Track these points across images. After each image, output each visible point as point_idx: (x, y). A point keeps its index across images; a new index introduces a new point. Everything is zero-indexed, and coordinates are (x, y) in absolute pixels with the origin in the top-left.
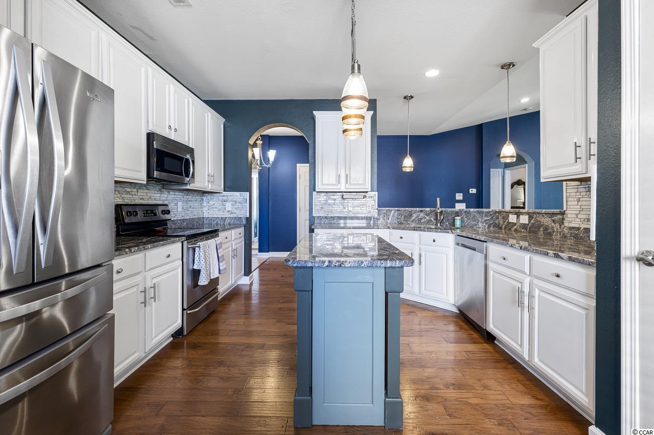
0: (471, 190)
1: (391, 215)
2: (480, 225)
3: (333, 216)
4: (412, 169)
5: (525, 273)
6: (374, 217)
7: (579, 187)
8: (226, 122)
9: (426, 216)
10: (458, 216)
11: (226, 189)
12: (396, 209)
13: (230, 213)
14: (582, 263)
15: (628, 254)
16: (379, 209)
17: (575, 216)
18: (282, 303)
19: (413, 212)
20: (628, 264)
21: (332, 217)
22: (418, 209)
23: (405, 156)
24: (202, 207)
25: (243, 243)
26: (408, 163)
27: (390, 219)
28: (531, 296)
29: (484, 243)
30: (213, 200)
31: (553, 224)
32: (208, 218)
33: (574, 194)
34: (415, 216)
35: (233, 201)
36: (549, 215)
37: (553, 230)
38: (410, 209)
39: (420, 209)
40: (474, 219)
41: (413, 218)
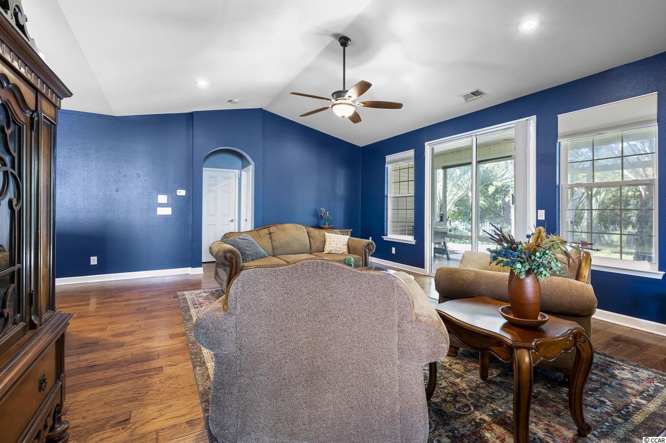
0: (178, 191)
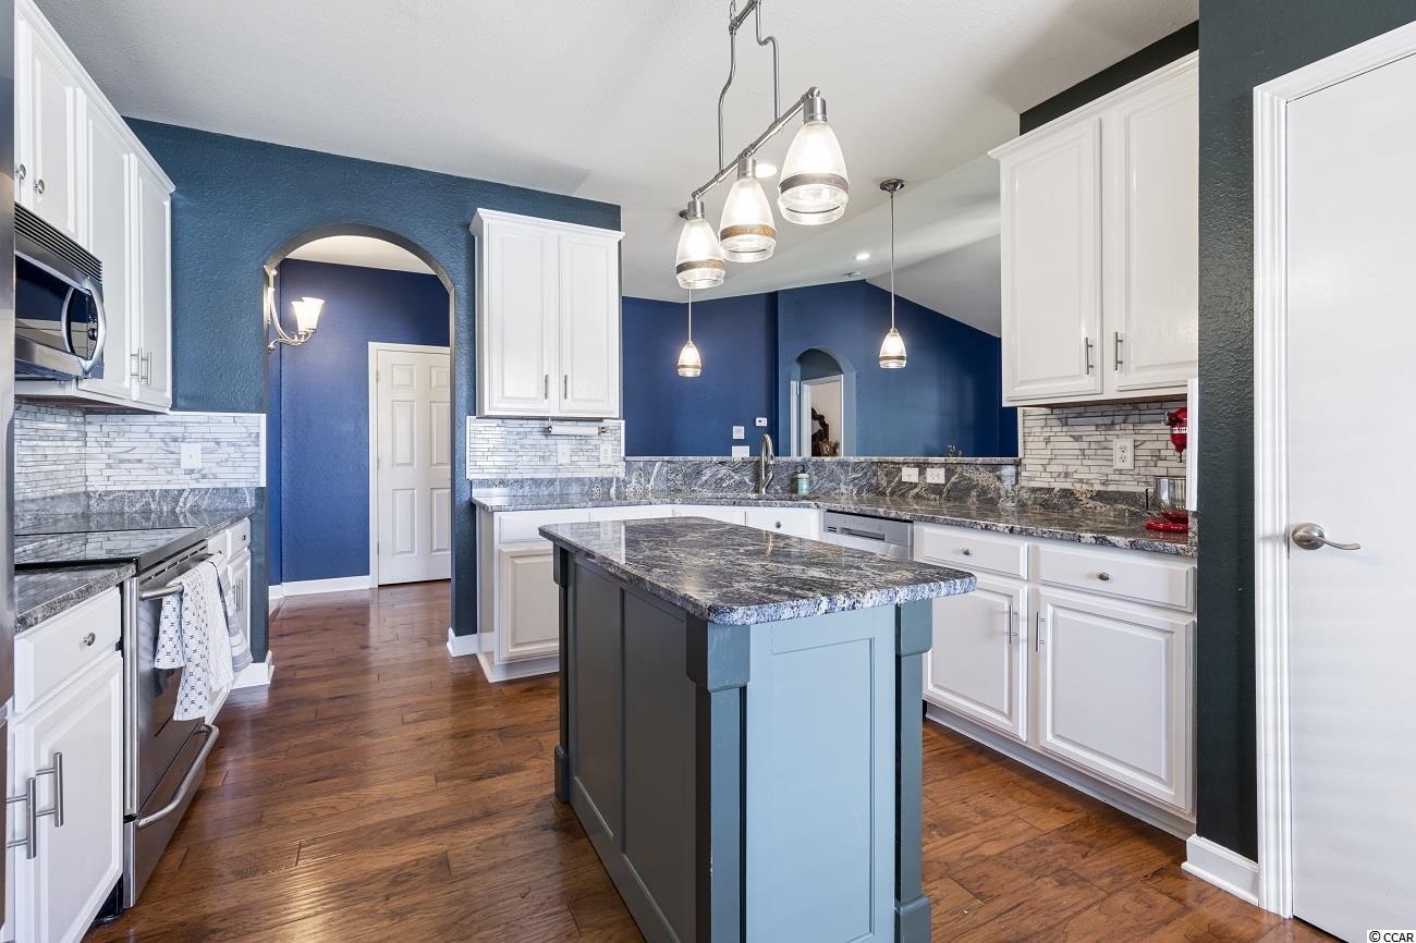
0: (757, 419)
1: (655, 471)
2: (843, 488)
3: (519, 477)
4: (699, 372)
5: (1017, 578)
6: (618, 479)
7: (1049, 417)
8: (178, 196)
9: (733, 474)
10: (803, 472)
11: (181, 402)
12: (666, 458)
13: (197, 476)
14: (1160, 552)
15: (1269, 530)
16: (629, 458)
17: (1041, 469)
18: (415, 721)
19: (704, 465)
20: (1269, 548)
21: (517, 481)
22: (715, 458)
23: (685, 342)
24: (82, 458)
25: (248, 563)
26: (690, 359)
27: (652, 482)
28: (1036, 620)
29: (909, 525)
30: (128, 435)
31: (997, 483)
32: (108, 493)
33: (1039, 429)
34: (707, 474)
35: (205, 440)
36: (989, 468)
37: (999, 493)
38: (698, 459)
39: (721, 458)
40: (832, 477)
41: (704, 478)
